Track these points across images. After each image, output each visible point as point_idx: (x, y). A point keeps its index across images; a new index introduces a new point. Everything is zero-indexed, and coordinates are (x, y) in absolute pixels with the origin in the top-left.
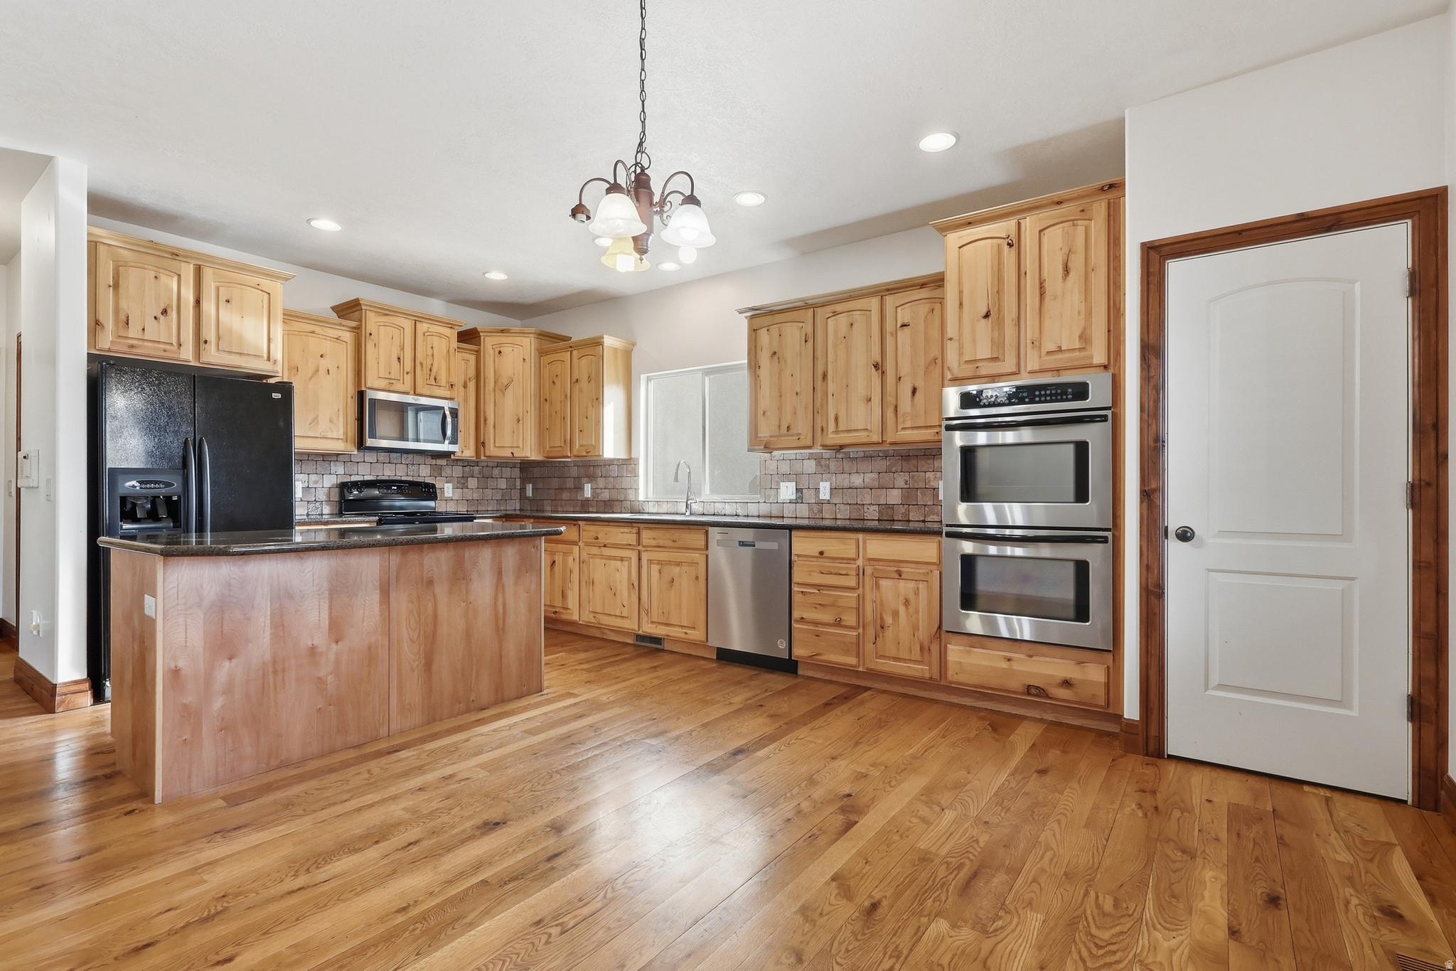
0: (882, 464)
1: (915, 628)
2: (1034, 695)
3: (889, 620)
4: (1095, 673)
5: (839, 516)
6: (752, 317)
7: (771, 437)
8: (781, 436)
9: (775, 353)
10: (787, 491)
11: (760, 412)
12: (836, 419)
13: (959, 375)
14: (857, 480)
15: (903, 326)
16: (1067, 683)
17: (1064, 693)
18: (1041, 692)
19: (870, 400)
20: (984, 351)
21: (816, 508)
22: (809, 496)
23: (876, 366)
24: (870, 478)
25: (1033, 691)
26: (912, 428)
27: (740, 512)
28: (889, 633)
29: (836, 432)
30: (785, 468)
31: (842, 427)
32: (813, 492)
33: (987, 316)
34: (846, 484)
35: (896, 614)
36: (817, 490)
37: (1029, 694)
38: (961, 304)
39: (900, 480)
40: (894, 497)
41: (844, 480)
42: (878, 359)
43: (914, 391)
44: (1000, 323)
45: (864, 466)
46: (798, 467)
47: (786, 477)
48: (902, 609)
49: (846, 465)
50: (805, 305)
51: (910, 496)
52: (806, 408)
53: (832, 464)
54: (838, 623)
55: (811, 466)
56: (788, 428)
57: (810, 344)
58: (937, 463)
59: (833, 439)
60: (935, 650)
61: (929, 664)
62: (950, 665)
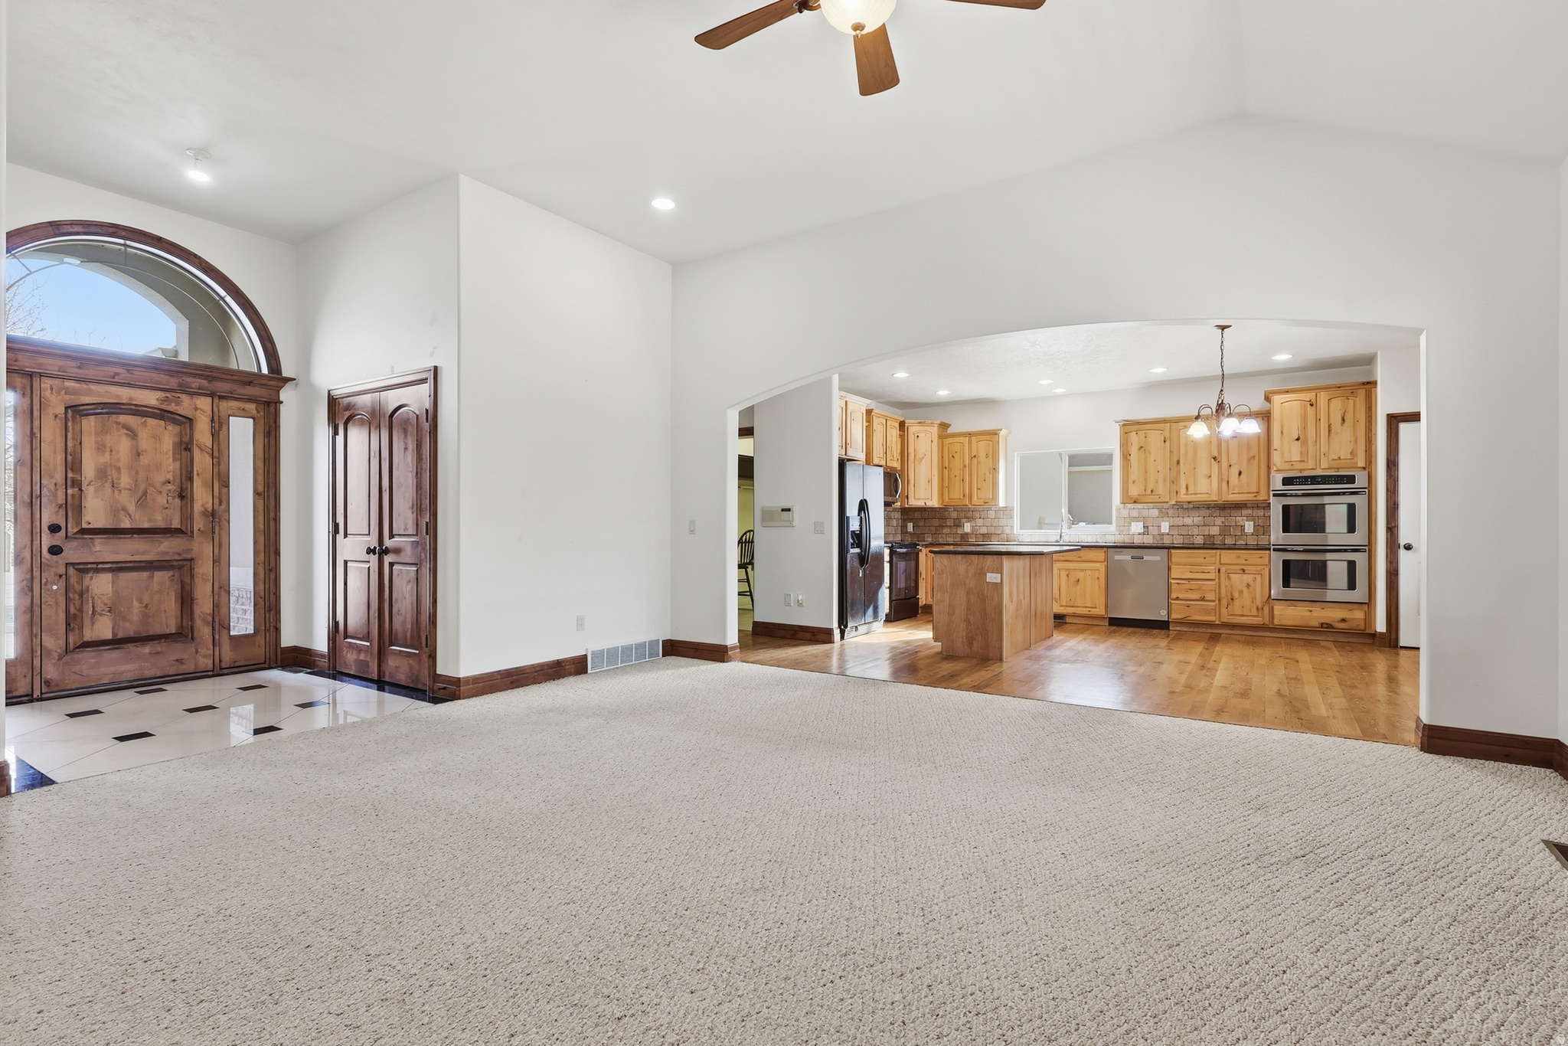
0: (1207, 512)
1: (1254, 599)
2: (1325, 628)
3: (1236, 595)
4: (1358, 615)
5: (1175, 542)
6: (1124, 425)
8: (1146, 495)
9: (1142, 447)
10: (1137, 527)
11: (1130, 481)
12: (1187, 488)
13: (1280, 468)
14: (1188, 521)
16: (1343, 620)
17: (1342, 625)
18: (1329, 626)
19: (1210, 477)
20: (1296, 457)
21: (1158, 537)
22: (1153, 530)
23: (1215, 458)
24: (1198, 520)
25: (1325, 626)
26: (1239, 493)
27: (1099, 540)
28: (1237, 603)
29: (1187, 494)
30: (1135, 513)
31: (1191, 491)
32: (1156, 528)
33: (1298, 439)
34: (1181, 523)
35: (1241, 592)
36: (1159, 527)
37: (1322, 627)
38: (1282, 432)
39: (1219, 521)
40: (1215, 530)
41: (1179, 521)
42: (1216, 454)
43: (1240, 473)
44: (1305, 443)
45: (1197, 513)
46: (1145, 513)
47: (1136, 519)
48: (1245, 589)
49: (1181, 512)
50: (1164, 421)
51: (1225, 530)
52: (1165, 480)
53: (1171, 512)
54: (1203, 599)
55: (1155, 512)
56: (1152, 491)
57: (1168, 443)
58: (1245, 512)
59: (1183, 497)
60: (1266, 609)
61: (1263, 617)
62: (1276, 617)
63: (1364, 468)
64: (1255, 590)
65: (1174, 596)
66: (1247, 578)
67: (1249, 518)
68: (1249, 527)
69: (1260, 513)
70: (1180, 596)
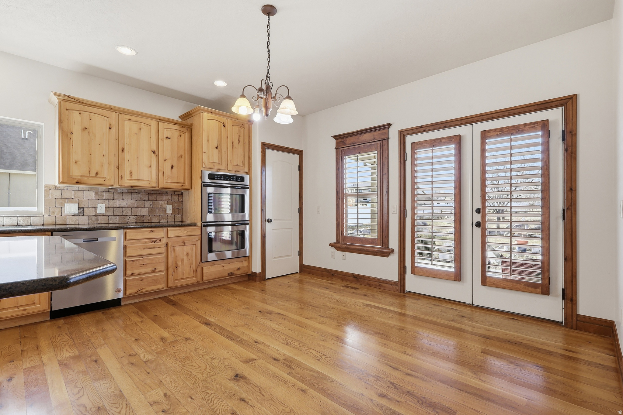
0: (138, 197)
1: (191, 264)
2: (230, 276)
3: (179, 263)
4: (245, 264)
5: (111, 222)
6: (64, 100)
7: (81, 176)
8: (90, 177)
9: (86, 128)
10: (71, 209)
11: (72, 161)
12: (131, 173)
13: (208, 167)
14: (123, 203)
15: (167, 138)
16: (239, 269)
17: (239, 272)
18: (233, 274)
19: (150, 167)
20: (216, 160)
21: (94, 218)
22: (89, 212)
23: (154, 152)
24: (131, 203)
25: (230, 275)
26: (171, 182)
28: (180, 269)
29: (131, 180)
30: (69, 195)
31: (134, 177)
32: (92, 210)
33: (217, 148)
34: (116, 205)
35: (182, 260)
36: (95, 208)
37: (229, 276)
38: (208, 141)
39: (147, 204)
40: (144, 212)
41: (115, 204)
42: (154, 148)
43: (172, 167)
44: (220, 152)
45: (129, 197)
46: (80, 195)
47: (70, 200)
48: (185, 258)
49: (116, 196)
50: (110, 109)
51: (152, 210)
52: (109, 164)
53: (107, 195)
54: (154, 271)
55: (91, 195)
56: (97, 173)
57: (113, 130)
58: (166, 197)
59: (127, 182)
60: (199, 270)
61: (196, 277)
62: (204, 275)
63: (247, 173)
64: (192, 257)
65: (129, 273)
66: (187, 249)
67: (169, 202)
68: (169, 209)
69: (176, 198)
70: (135, 272)
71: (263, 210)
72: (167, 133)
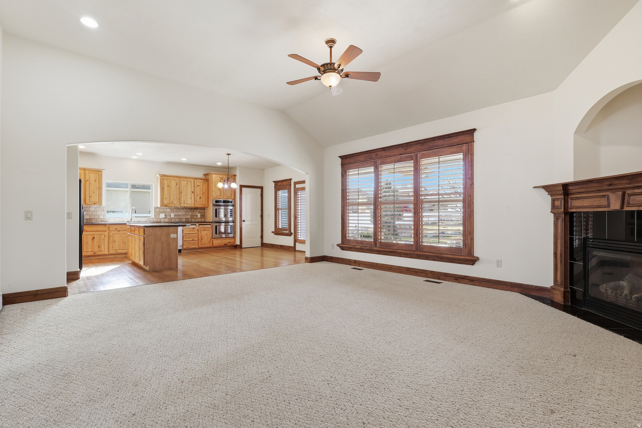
0: (186, 211)
1: (208, 239)
3: (203, 238)
4: (233, 240)
5: (176, 221)
6: (162, 176)
7: (167, 203)
8: (170, 204)
9: (168, 186)
10: (162, 216)
11: (164, 198)
13: (215, 197)
14: (180, 213)
15: (198, 186)
16: (229, 242)
17: (229, 244)
18: (226, 244)
19: (191, 198)
20: (218, 194)
21: (170, 219)
22: (168, 217)
23: (193, 192)
24: (184, 213)
26: (200, 204)
27: (147, 221)
28: (203, 240)
30: (161, 210)
31: (185, 203)
32: (169, 216)
35: (204, 237)
37: (224, 245)
38: (215, 186)
39: (190, 213)
40: (189, 217)
41: (177, 214)
42: (193, 191)
43: (200, 198)
44: (221, 190)
45: (183, 211)
46: (165, 210)
47: (162, 212)
48: (205, 236)
49: (178, 210)
50: (177, 177)
51: (192, 216)
52: (176, 198)
53: (175, 210)
54: (193, 240)
55: (169, 210)
56: (172, 202)
57: (178, 185)
58: (198, 211)
59: (183, 205)
60: (211, 241)
61: (210, 244)
62: (213, 244)
63: (233, 199)
64: (208, 236)
65: (184, 240)
66: (206, 232)
67: (199, 213)
68: (199, 216)
69: (202, 211)
70: (187, 240)
71: (241, 216)
72: (198, 184)
